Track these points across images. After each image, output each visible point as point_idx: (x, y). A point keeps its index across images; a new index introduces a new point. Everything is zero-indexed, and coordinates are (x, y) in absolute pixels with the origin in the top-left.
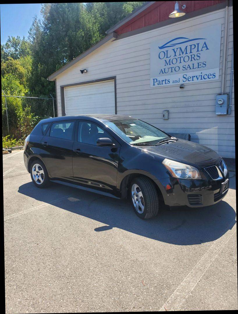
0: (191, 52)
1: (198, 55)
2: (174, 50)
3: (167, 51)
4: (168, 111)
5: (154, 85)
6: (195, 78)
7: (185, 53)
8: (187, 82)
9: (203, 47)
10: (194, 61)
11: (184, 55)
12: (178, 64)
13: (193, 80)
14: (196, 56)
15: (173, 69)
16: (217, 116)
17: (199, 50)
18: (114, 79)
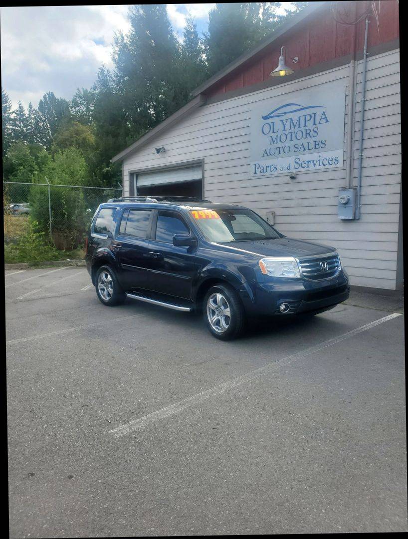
0: (305, 126)
1: (315, 130)
2: (282, 121)
3: (273, 123)
4: (274, 213)
5: (255, 173)
6: (311, 164)
7: (297, 126)
8: (300, 169)
9: (321, 119)
10: (309, 140)
11: (296, 130)
12: (288, 143)
13: (308, 167)
14: (312, 131)
15: (282, 150)
16: (342, 222)
17: (316, 123)
18: (201, 162)
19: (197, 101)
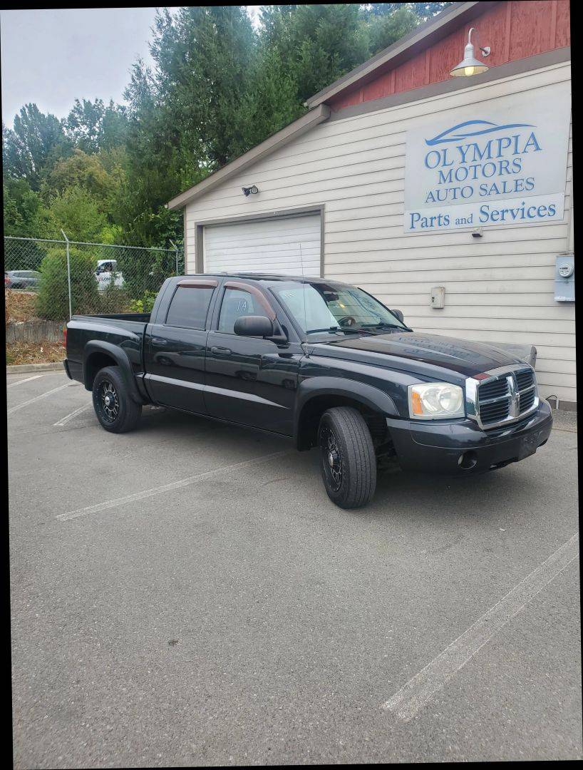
0: (500, 155)
1: (517, 162)
2: (460, 148)
3: (445, 151)
4: (443, 289)
5: (413, 227)
6: (508, 216)
7: (486, 156)
8: (490, 222)
9: (527, 145)
10: (505, 177)
11: (484, 161)
12: (470, 181)
13: (503, 219)
14: (511, 163)
15: (458, 192)
16: (558, 304)
17: (518, 151)
18: (320, 210)
19: (318, 114)
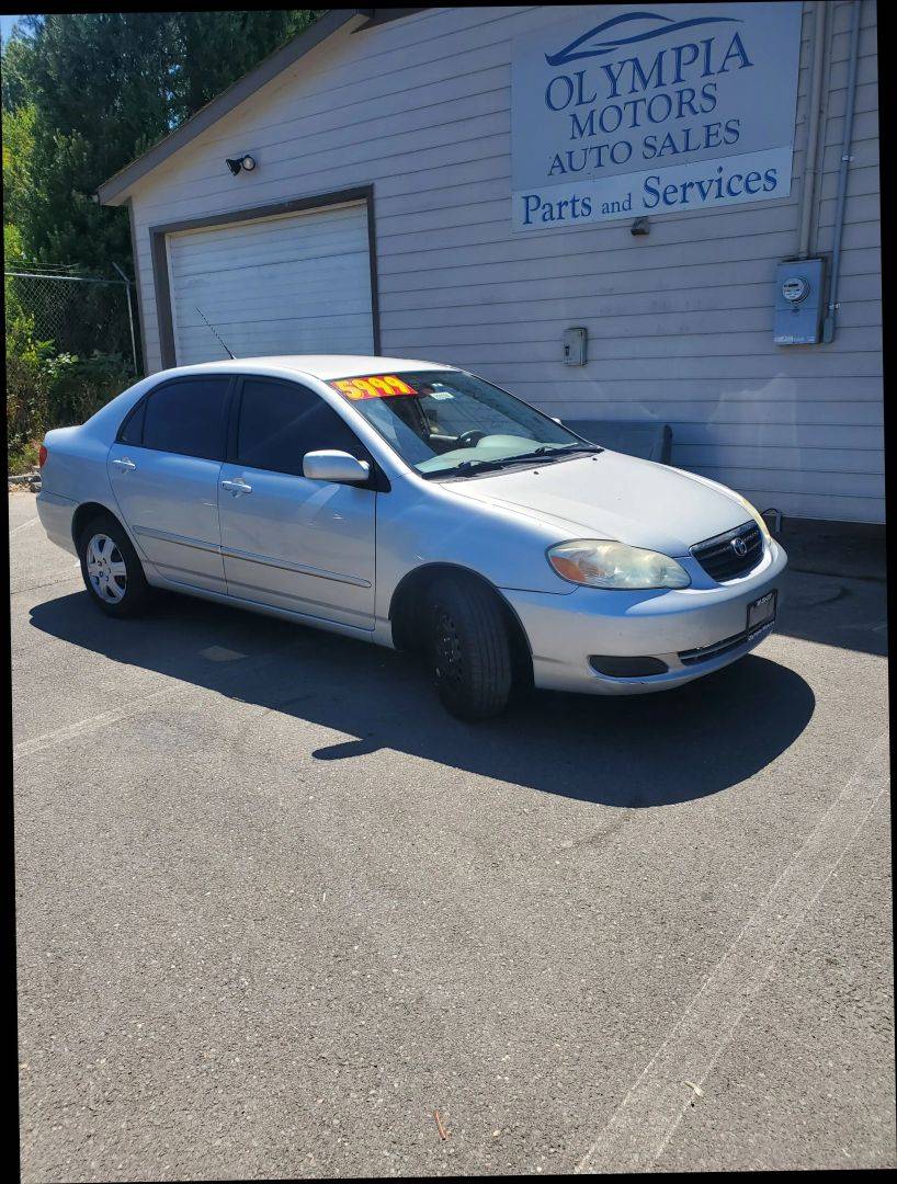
0: (678, 79)
1: (709, 90)
2: (608, 68)
3: (580, 75)
4: (584, 331)
5: (527, 222)
6: (693, 193)
7: (653, 81)
8: (662, 208)
9: (728, 56)
10: (689, 120)
11: (651, 91)
12: (625, 131)
13: (684, 201)
14: (698, 94)
15: (606, 153)
16: (781, 351)
17: (712, 70)
18: (364, 195)
